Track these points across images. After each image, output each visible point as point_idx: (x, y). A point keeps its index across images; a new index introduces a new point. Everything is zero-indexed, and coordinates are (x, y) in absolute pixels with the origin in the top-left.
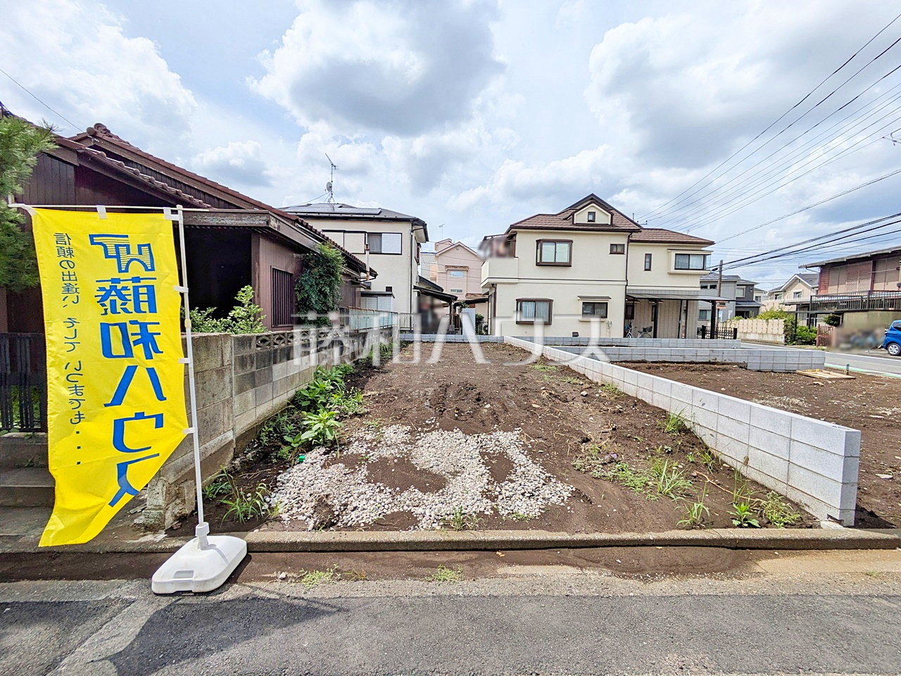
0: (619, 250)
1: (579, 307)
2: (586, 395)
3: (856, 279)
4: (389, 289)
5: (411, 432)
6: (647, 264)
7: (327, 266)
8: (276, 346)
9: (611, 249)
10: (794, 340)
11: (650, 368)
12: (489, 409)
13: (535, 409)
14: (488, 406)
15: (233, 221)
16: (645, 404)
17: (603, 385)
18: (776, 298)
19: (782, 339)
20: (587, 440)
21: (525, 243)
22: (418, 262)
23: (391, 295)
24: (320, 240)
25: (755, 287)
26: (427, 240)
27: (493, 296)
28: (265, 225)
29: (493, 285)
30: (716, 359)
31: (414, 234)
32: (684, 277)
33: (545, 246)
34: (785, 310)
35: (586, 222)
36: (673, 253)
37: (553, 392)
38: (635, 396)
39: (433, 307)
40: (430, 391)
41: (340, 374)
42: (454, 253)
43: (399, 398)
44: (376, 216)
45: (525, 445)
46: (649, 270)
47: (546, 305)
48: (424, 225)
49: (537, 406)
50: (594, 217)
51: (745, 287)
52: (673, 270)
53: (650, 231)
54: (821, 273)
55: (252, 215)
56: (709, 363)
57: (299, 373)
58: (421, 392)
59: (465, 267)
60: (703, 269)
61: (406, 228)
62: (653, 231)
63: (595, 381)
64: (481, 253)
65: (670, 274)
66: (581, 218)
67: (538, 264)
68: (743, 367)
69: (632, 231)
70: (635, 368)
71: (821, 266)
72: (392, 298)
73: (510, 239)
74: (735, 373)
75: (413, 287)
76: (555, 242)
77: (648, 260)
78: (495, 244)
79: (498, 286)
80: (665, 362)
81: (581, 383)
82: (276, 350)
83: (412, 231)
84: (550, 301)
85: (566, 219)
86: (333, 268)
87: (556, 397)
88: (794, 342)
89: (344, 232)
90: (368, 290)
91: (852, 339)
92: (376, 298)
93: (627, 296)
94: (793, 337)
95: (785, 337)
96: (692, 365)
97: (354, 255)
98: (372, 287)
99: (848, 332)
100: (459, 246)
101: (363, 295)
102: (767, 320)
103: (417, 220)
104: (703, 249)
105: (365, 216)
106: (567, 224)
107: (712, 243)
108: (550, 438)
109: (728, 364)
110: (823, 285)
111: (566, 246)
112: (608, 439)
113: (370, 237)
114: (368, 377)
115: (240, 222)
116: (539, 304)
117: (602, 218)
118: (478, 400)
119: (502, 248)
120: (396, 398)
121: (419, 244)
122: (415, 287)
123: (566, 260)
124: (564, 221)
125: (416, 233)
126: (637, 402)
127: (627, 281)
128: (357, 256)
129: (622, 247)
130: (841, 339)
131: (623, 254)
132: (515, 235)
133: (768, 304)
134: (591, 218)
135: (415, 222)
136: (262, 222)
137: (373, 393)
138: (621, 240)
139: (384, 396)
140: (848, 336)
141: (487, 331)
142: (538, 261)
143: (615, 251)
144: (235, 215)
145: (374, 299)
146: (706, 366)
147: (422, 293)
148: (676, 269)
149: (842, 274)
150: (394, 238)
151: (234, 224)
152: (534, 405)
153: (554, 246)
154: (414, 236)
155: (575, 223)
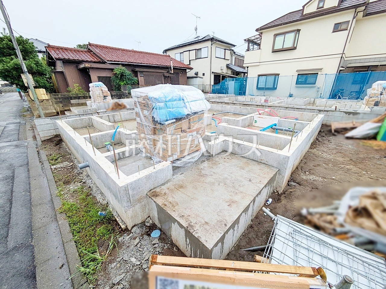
1: (295, 77)
4: (204, 74)
9: (335, 28)
21: (267, 39)
35: (315, 10)
44: (199, 41)
47: (273, 77)
50: (324, 4)
61: (209, 44)
66: (311, 8)
76: (285, 33)
79: (249, 68)
83: (212, 45)
84: (278, 75)
98: (198, 74)
106: (299, 17)
111: (293, 35)
113: (198, 51)
117: (330, 3)
121: (225, 49)
122: (212, 72)
125: (218, 45)
129: (348, 23)
131: (347, 30)
134: (321, 5)
138: (347, 17)
143: (338, 29)
153: (284, 37)
154: (214, 47)
155: (304, 14)
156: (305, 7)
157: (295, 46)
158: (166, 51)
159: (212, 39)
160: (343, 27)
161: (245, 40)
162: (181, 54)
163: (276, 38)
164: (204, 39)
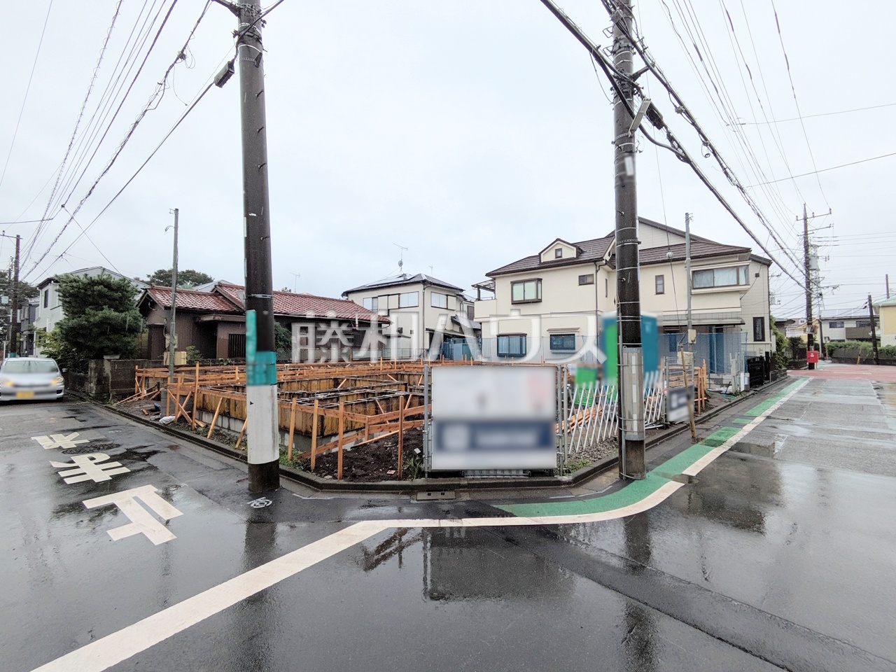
6: (660, 287)
9: (580, 281)
35: (553, 258)
36: (690, 271)
46: (662, 293)
60: (738, 284)
61: (420, 287)
66: (549, 257)
76: (524, 282)
77: (660, 282)
83: (424, 289)
105: (401, 283)
106: (536, 264)
111: (533, 284)
117: (568, 254)
123: (534, 297)
129: (592, 277)
131: (593, 283)
134: (559, 254)
138: (589, 270)
142: (513, 300)
143: (583, 282)
148: (695, 289)
153: (523, 286)
154: (428, 292)
155: (542, 262)
156: (542, 254)
157: (539, 298)
158: (347, 293)
159: (424, 282)
160: (589, 280)
161: (473, 286)
162: (375, 300)
163: (514, 287)
164: (411, 281)
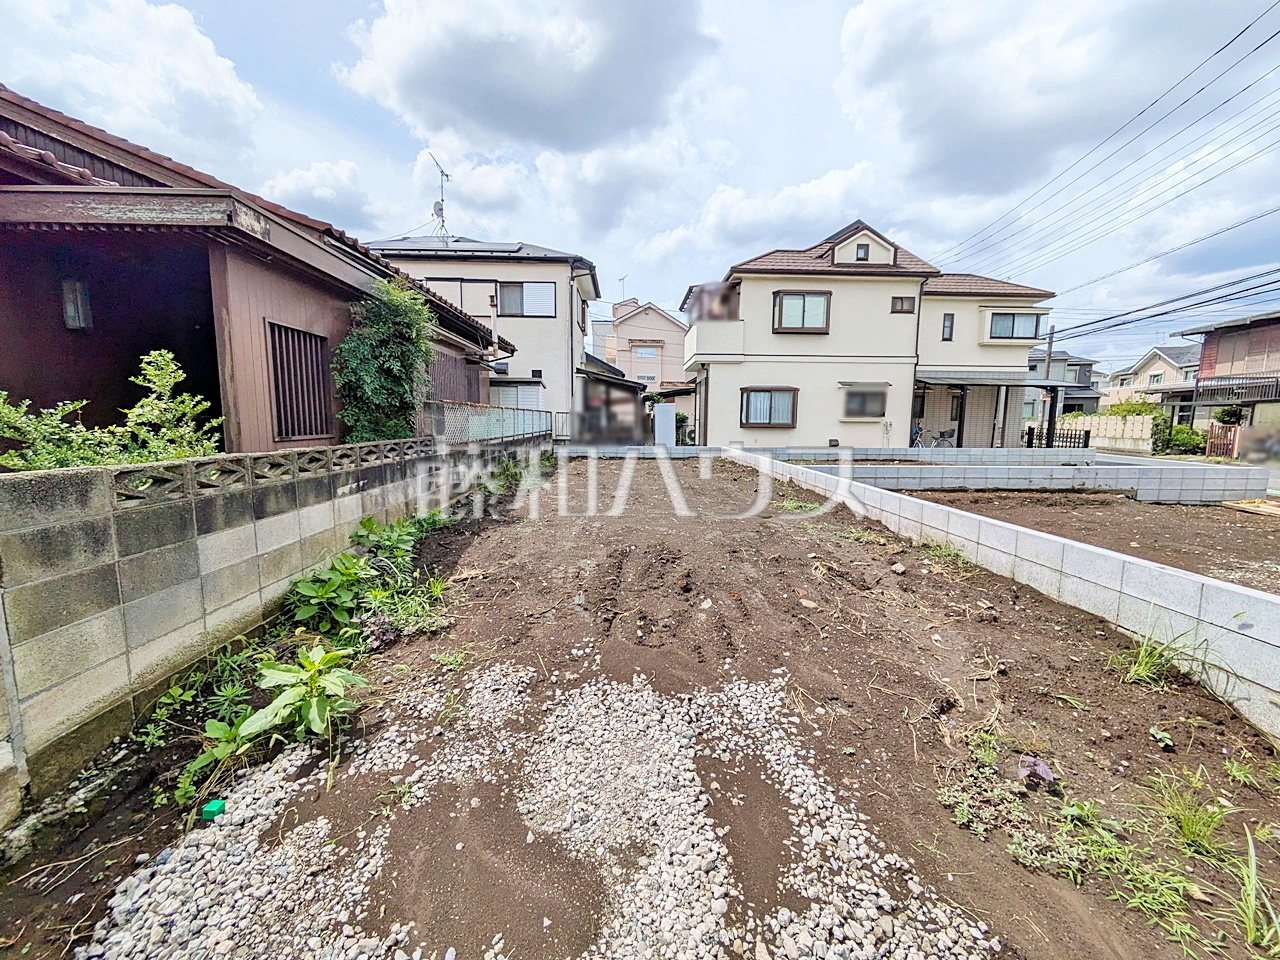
0: (906, 307)
1: (840, 400)
2: (903, 573)
3: (1261, 353)
4: (537, 373)
5: (533, 687)
6: (947, 330)
7: (395, 323)
8: (208, 492)
9: (893, 305)
10: (1168, 448)
11: (976, 502)
12: (709, 612)
13: (808, 611)
14: (707, 604)
15: (154, 214)
16: (1039, 598)
17: (924, 545)
18: (1122, 384)
19: (1148, 446)
20: (947, 707)
21: (755, 297)
22: (583, 331)
23: (539, 382)
24: (384, 275)
25: (1094, 367)
26: (598, 295)
27: (703, 383)
28: (225, 222)
29: (703, 365)
30: (1084, 484)
31: (575, 284)
32: (1004, 350)
33: (788, 302)
34: (1149, 401)
35: (853, 261)
36: (989, 313)
37: (835, 566)
38: (1007, 574)
39: (608, 403)
40: (589, 565)
41: (409, 534)
42: (642, 320)
43: (524, 585)
44: (512, 255)
45: (804, 729)
46: (950, 340)
47: (788, 397)
48: (591, 268)
49: (812, 605)
50: (867, 253)
51: (1078, 368)
52: (987, 340)
53: (950, 278)
54: (1204, 345)
55: (194, 200)
56: (1073, 490)
57: (302, 543)
58: (572, 570)
59: (658, 341)
60: (1035, 338)
61: (562, 273)
62: (955, 277)
63: (904, 534)
64: (683, 318)
65: (983, 346)
66: (846, 254)
67: (775, 332)
68: (1131, 496)
69: (927, 275)
70: (951, 503)
71: (1206, 333)
72: (541, 387)
73: (730, 293)
74: (1124, 509)
75: (575, 370)
76: (803, 294)
77: (948, 324)
78: (706, 299)
79: (712, 368)
80: (997, 490)
81: (882, 541)
82: (210, 502)
83: (573, 279)
84: (794, 391)
85: (821, 257)
86: (409, 326)
87: (841, 576)
88: (1168, 451)
89: (462, 280)
90: (503, 376)
91: (1268, 444)
92: (515, 389)
93: (917, 381)
94: (1165, 443)
95: (1154, 443)
96: (1045, 495)
97: (476, 319)
98: (509, 372)
99: (1261, 434)
100: (649, 309)
101: (494, 383)
102: (1125, 416)
103: (580, 260)
104: (1034, 305)
105: (495, 254)
106: (823, 265)
107: (1052, 295)
108: (859, 701)
109: (1105, 492)
110: (1207, 360)
111: (822, 300)
112: (998, 704)
113: (505, 289)
114: (474, 534)
115: (169, 215)
116: (776, 395)
117: (879, 256)
118: (687, 589)
119: (716, 306)
120: (517, 584)
121: (584, 302)
122: (578, 369)
123: (820, 323)
124: (819, 261)
125: (579, 283)
126: (1020, 592)
127: (917, 356)
128: (480, 321)
129: (912, 301)
130: (1248, 444)
131: (912, 312)
132: (739, 284)
133: (1111, 395)
134: (862, 255)
135: (576, 263)
136: (218, 216)
137: (473, 573)
138: (910, 290)
139: (494, 582)
140: (1262, 441)
141: (693, 439)
142: (776, 326)
143: (899, 308)
144: (156, 200)
145: (511, 390)
146: (1071, 496)
147: (591, 380)
148: (992, 338)
149: (1241, 344)
150: (542, 292)
151: (157, 221)
152: (805, 602)
153: (802, 301)
155: (836, 262)
156: (836, 249)
